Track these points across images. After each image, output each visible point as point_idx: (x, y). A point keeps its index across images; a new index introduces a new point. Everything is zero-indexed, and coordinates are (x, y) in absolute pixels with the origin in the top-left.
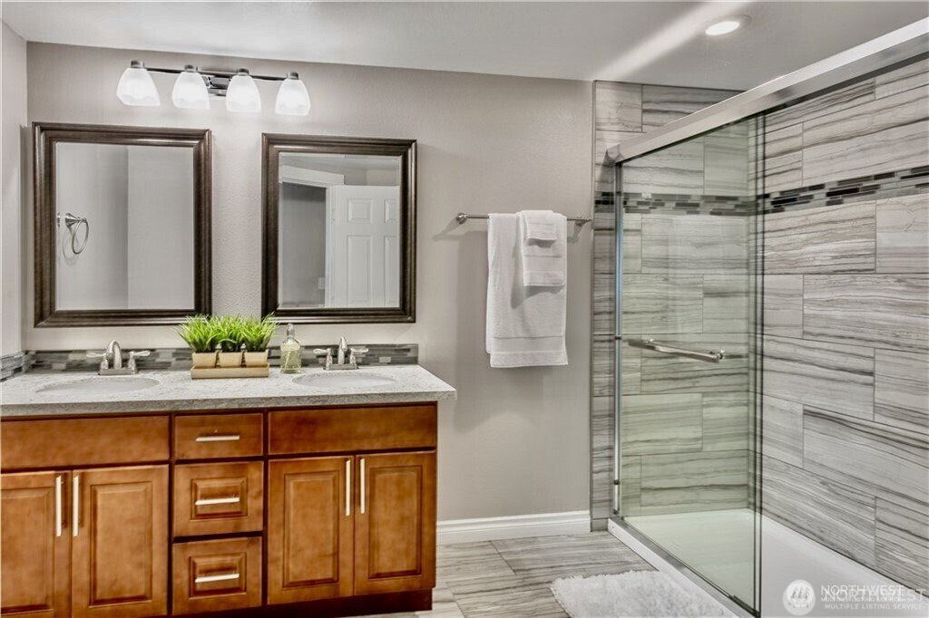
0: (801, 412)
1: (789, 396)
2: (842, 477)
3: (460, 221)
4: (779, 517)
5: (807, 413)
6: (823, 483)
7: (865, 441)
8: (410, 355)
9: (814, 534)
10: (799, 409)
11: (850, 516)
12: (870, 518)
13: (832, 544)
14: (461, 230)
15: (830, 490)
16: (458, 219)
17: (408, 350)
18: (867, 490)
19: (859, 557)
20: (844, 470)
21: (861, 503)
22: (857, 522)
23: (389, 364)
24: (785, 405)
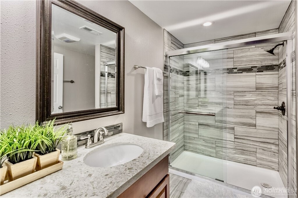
0: (198, 124)
1: (195, 121)
2: (208, 138)
3: (135, 68)
4: (192, 151)
5: (199, 124)
6: (204, 140)
7: (213, 129)
8: (120, 128)
9: (201, 153)
10: (197, 124)
11: (210, 147)
12: (214, 146)
13: (206, 154)
14: (135, 72)
15: (205, 141)
16: (135, 67)
17: (119, 126)
18: (214, 140)
19: (212, 156)
20: (208, 136)
21: (212, 143)
22: (212, 148)
23: (112, 135)
24: (193, 123)
